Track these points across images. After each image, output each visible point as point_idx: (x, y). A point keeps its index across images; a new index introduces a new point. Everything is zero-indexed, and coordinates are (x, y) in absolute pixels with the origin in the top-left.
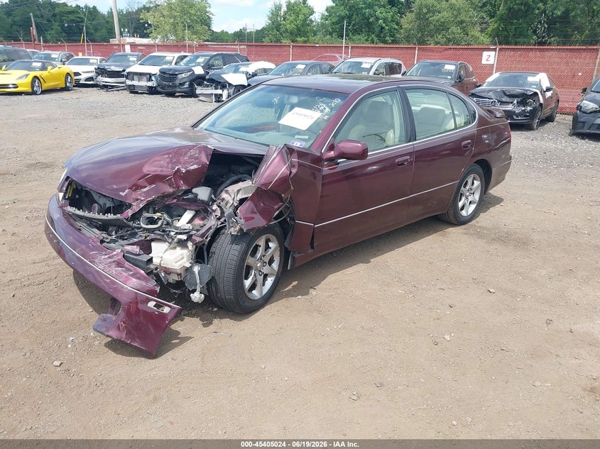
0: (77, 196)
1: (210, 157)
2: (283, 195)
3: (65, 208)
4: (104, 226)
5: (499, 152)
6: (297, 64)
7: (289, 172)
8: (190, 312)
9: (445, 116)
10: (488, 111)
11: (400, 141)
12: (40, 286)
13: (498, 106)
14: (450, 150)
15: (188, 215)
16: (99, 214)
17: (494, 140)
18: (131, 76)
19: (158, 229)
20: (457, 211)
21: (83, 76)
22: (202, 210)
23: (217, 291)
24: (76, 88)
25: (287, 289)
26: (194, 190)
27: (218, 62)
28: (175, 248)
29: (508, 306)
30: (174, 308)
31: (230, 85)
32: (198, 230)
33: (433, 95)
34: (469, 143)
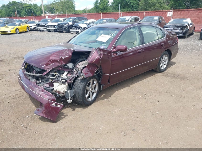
0: (29, 68)
1: (72, 53)
2: (98, 65)
3: (24, 72)
4: (37, 78)
5: (174, 47)
6: (104, 20)
7: (99, 57)
8: (68, 106)
9: (155, 35)
10: (170, 32)
11: (139, 44)
12: (18, 99)
13: (174, 31)
14: (157, 46)
15: (66, 73)
16: (35, 74)
17: (172, 42)
18: (48, 26)
19: (56, 78)
20: (159, 68)
21: (33, 27)
22: (70, 71)
23: (76, 99)
24: (30, 31)
25: (101, 97)
26: (67, 65)
27: (77, 20)
28: (61, 85)
29: (179, 100)
30: (62, 105)
31: (81, 28)
32: (69, 78)
33: (150, 28)
34: (163, 44)
